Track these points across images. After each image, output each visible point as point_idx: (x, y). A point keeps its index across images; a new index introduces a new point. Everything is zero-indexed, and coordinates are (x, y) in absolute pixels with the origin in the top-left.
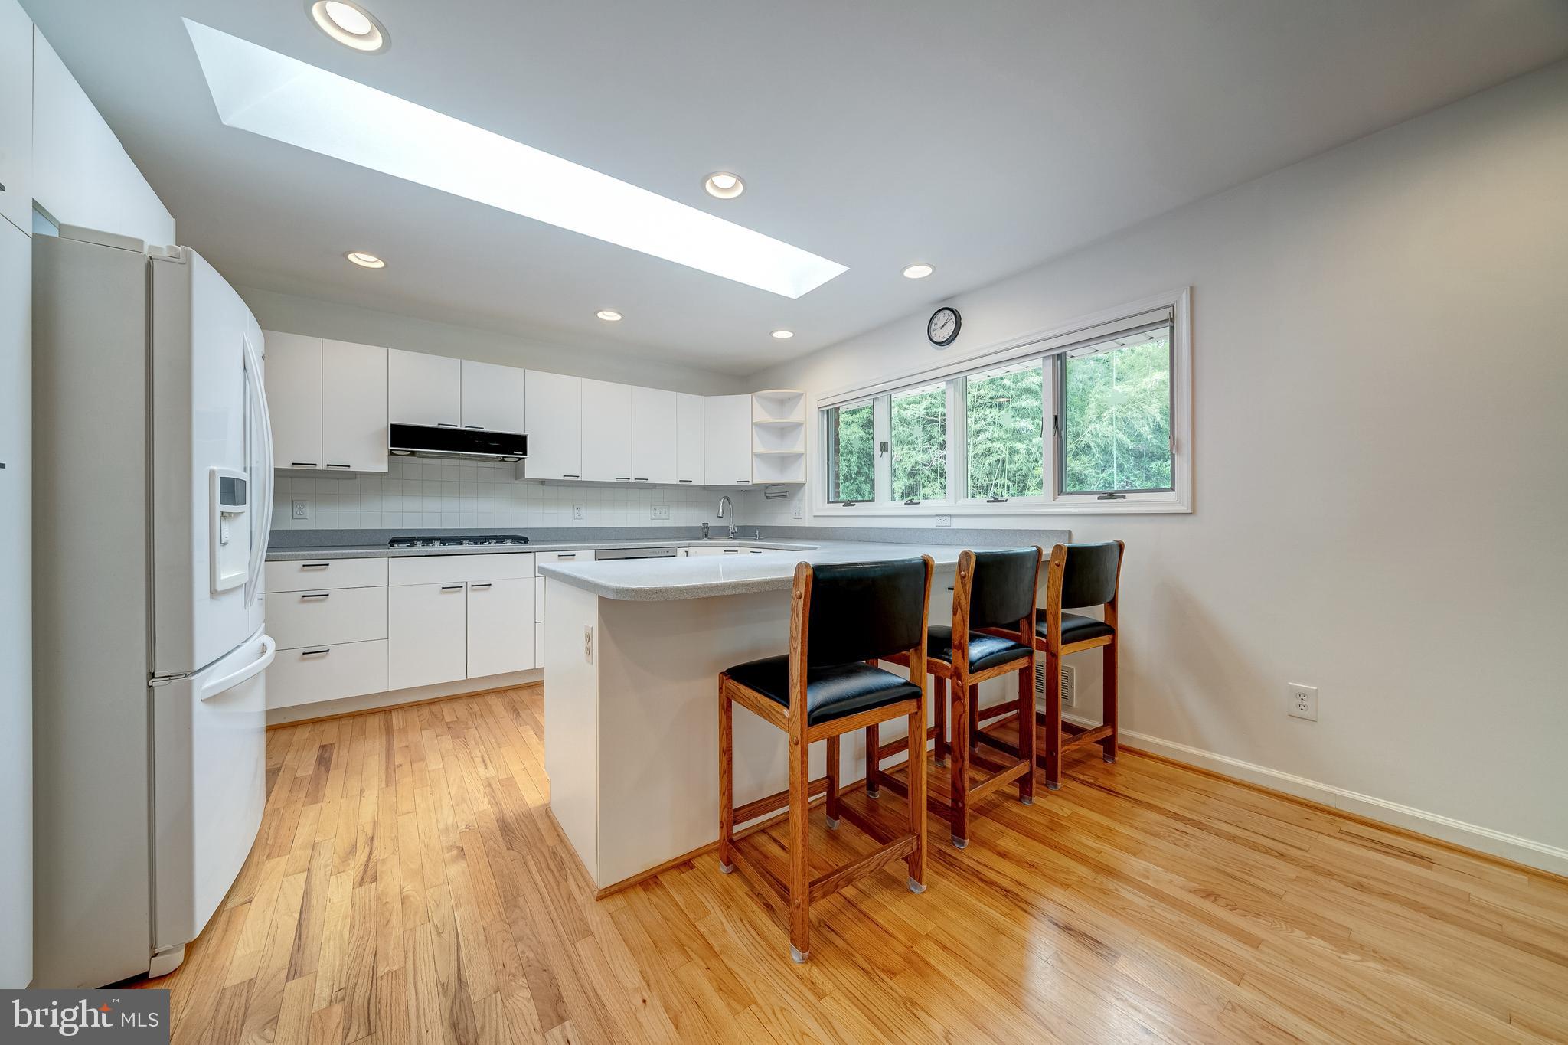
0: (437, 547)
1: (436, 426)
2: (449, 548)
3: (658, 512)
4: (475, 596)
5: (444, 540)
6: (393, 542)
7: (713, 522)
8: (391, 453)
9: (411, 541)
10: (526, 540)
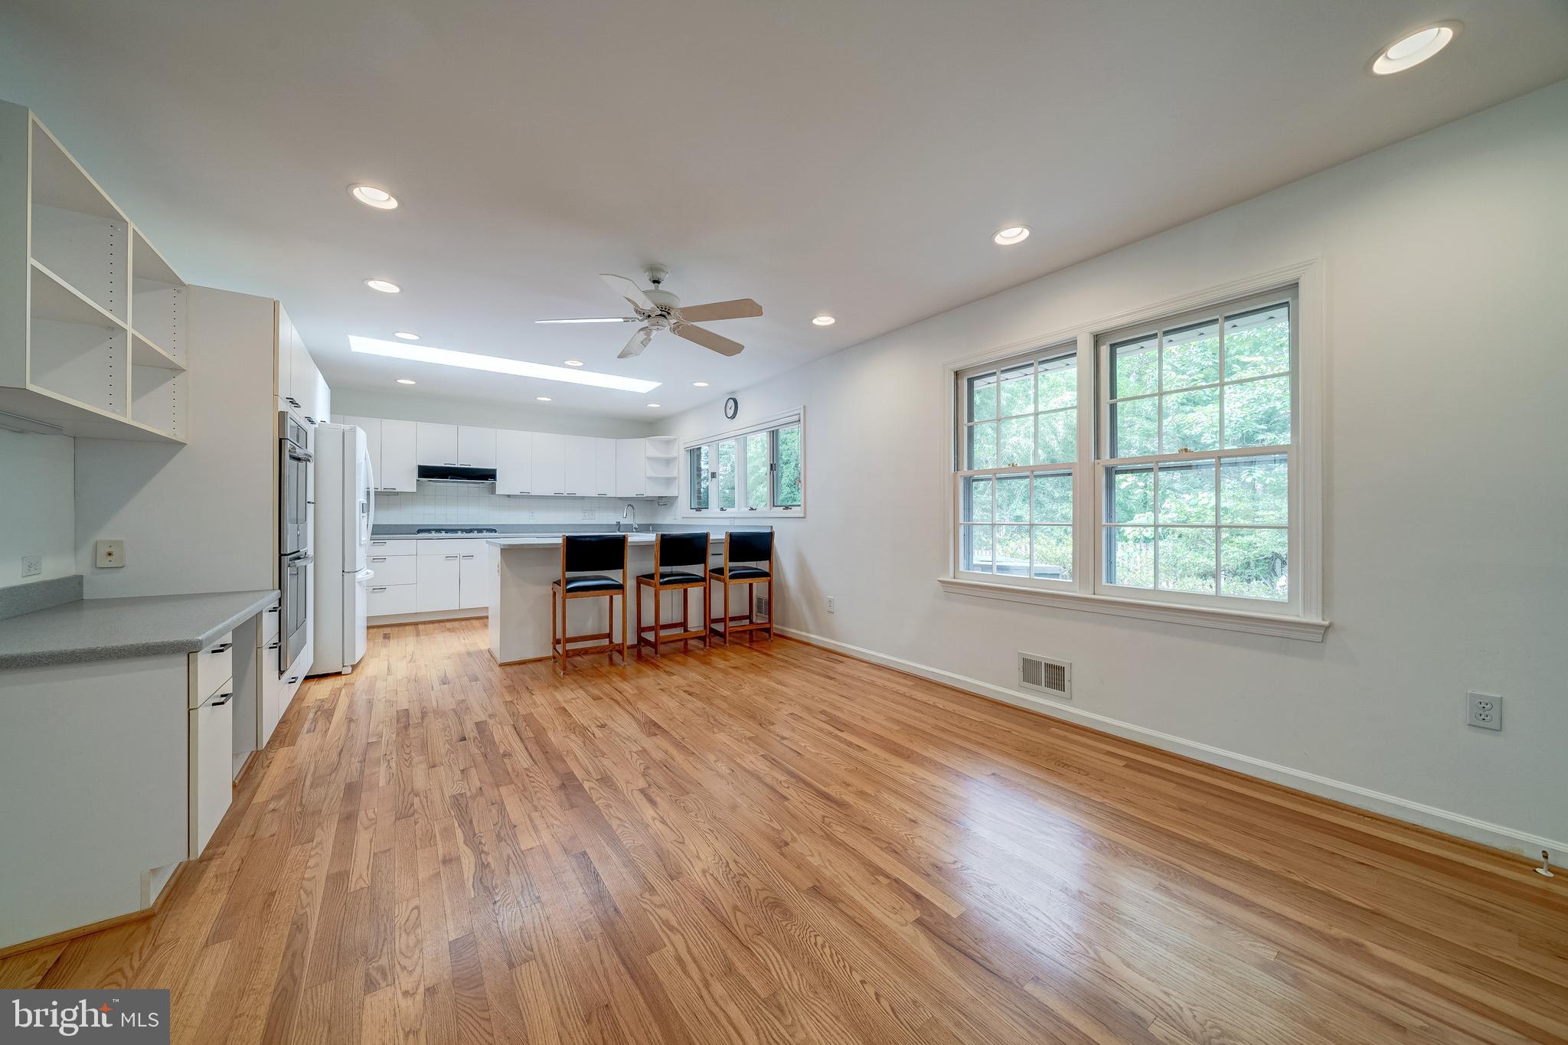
0: (443, 534)
1: (444, 465)
2: (449, 535)
3: (587, 514)
4: (464, 562)
5: (447, 531)
6: (419, 531)
7: (623, 522)
8: (418, 480)
9: (429, 531)
10: (495, 531)
